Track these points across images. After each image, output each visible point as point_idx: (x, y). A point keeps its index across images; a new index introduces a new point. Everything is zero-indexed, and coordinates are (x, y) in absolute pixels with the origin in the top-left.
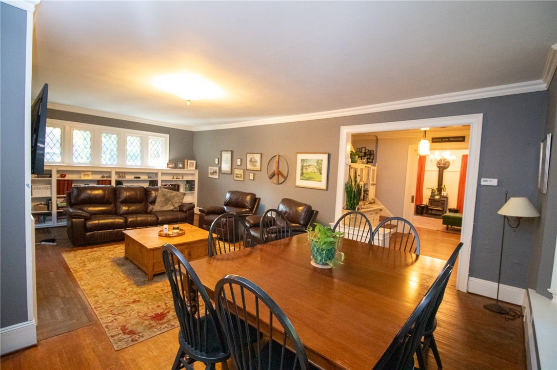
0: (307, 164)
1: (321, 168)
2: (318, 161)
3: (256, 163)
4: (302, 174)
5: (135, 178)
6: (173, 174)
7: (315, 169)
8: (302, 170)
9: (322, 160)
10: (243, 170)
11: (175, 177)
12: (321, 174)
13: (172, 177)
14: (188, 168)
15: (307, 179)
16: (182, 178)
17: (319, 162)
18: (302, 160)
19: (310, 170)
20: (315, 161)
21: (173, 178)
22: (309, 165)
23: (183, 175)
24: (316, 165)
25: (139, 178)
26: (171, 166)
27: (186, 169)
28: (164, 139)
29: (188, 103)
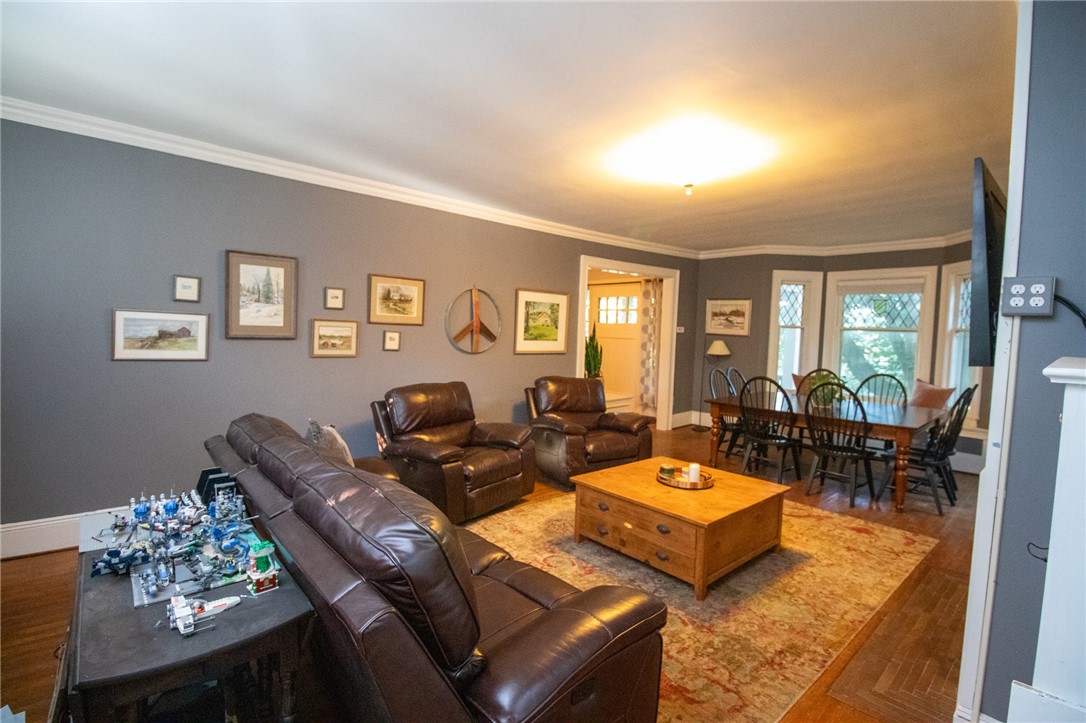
0: (535, 311)
1: (557, 317)
2: (552, 305)
3: (406, 306)
4: (527, 329)
7: (549, 321)
8: (527, 321)
9: (558, 305)
10: (354, 325)
12: (557, 328)
15: (536, 338)
17: (554, 308)
18: (527, 303)
19: (541, 320)
20: (548, 307)
22: (540, 313)
24: (549, 312)
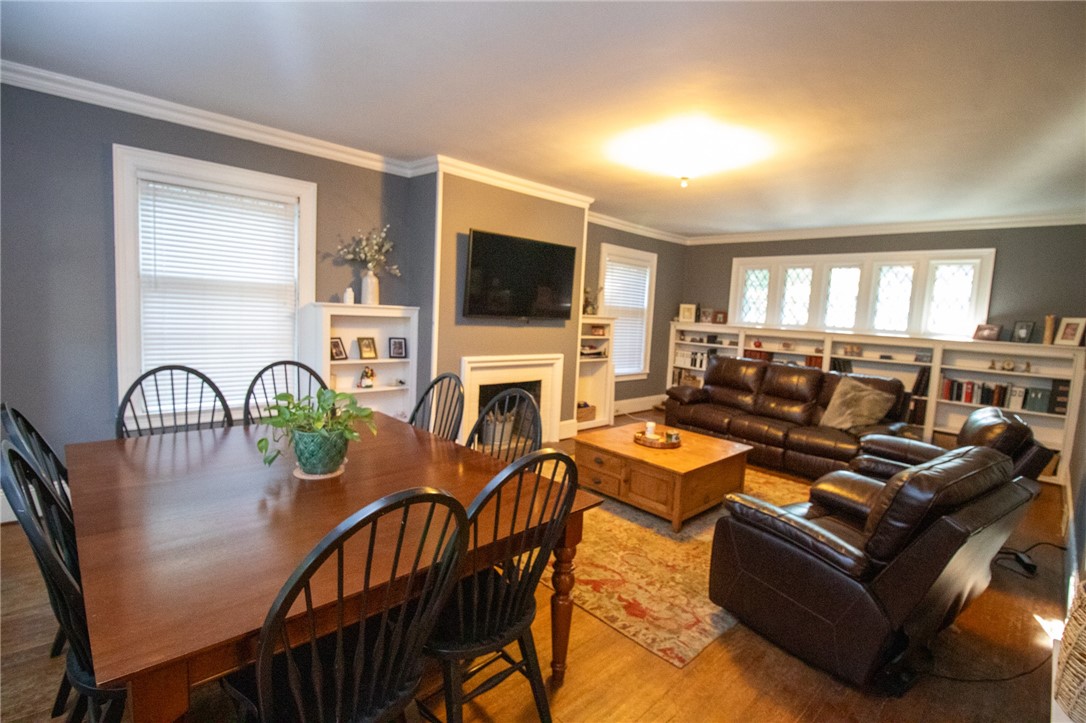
5: (882, 357)
6: (993, 357)
11: (998, 365)
13: (989, 364)
14: (1059, 341)
16: (1028, 369)
21: (992, 368)
23: (1029, 361)
25: (889, 358)
26: (986, 333)
27: (1046, 343)
28: (978, 261)
29: (684, 184)
